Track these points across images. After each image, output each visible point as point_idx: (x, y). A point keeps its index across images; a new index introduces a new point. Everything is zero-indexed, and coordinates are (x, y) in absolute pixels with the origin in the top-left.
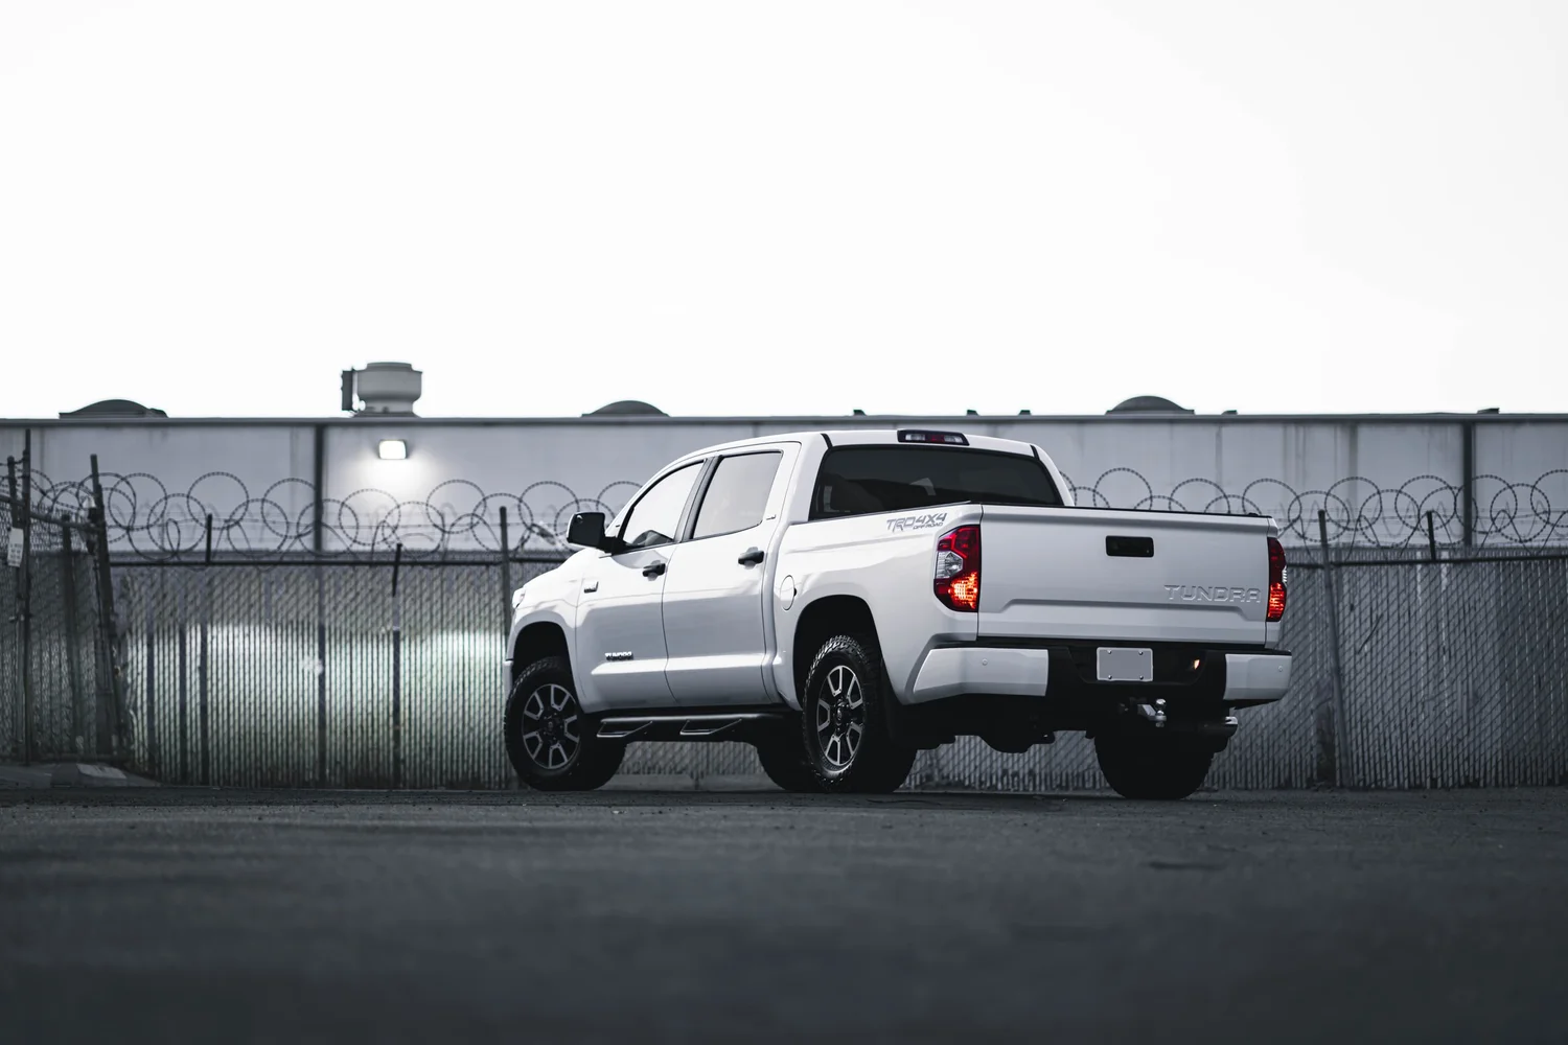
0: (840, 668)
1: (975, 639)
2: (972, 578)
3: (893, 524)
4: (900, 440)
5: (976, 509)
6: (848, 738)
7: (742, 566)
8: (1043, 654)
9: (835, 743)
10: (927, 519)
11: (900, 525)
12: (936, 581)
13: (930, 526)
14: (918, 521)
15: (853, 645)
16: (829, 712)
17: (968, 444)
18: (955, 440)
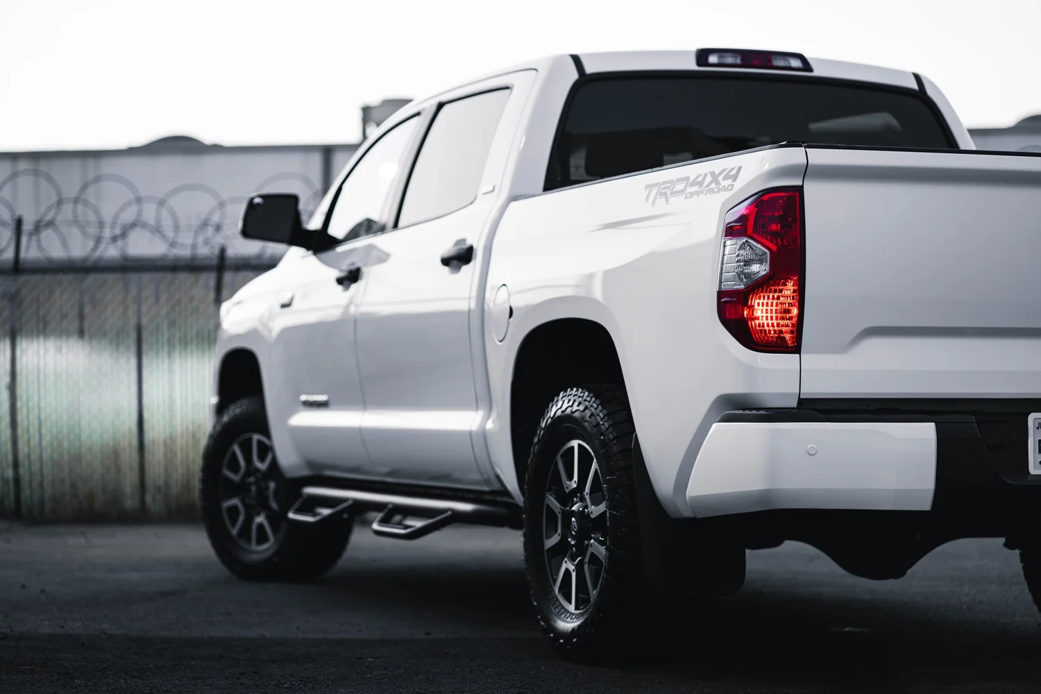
0: (575, 443)
1: (794, 404)
2: (789, 289)
3: (654, 192)
4: (699, 63)
5: (795, 156)
6: (586, 567)
7: (446, 268)
9: (567, 572)
10: (709, 178)
11: (665, 192)
12: (721, 294)
13: (711, 191)
14: (694, 184)
15: (592, 406)
16: (559, 516)
17: (811, 70)
18: (789, 63)
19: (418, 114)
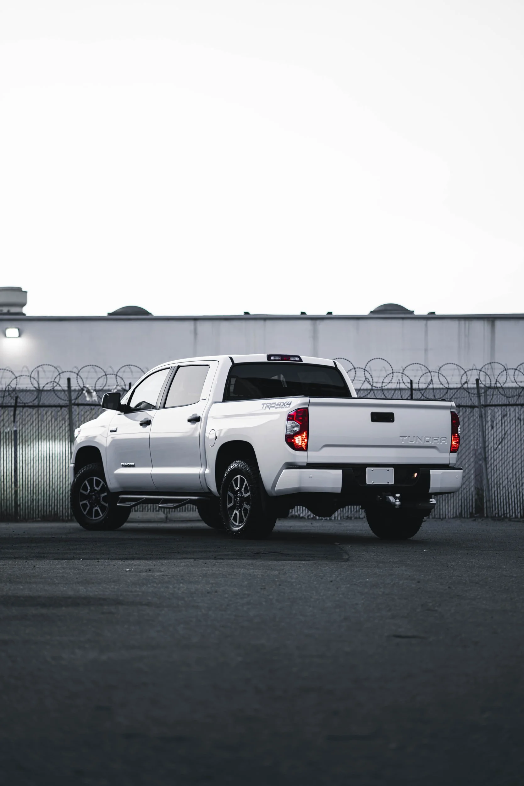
0: (238, 476)
1: (305, 464)
2: (305, 434)
3: (265, 406)
4: (268, 360)
5: (306, 400)
6: (242, 512)
7: (189, 423)
8: (339, 472)
9: (236, 514)
10: (282, 404)
11: (269, 406)
12: (286, 435)
13: (283, 407)
14: (277, 405)
15: (245, 465)
16: (233, 498)
17: (302, 361)
18: (295, 359)
19: (169, 368)
